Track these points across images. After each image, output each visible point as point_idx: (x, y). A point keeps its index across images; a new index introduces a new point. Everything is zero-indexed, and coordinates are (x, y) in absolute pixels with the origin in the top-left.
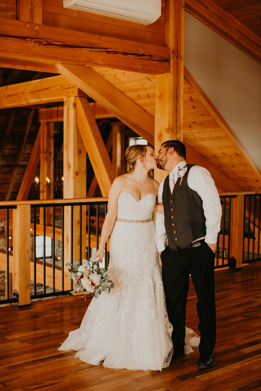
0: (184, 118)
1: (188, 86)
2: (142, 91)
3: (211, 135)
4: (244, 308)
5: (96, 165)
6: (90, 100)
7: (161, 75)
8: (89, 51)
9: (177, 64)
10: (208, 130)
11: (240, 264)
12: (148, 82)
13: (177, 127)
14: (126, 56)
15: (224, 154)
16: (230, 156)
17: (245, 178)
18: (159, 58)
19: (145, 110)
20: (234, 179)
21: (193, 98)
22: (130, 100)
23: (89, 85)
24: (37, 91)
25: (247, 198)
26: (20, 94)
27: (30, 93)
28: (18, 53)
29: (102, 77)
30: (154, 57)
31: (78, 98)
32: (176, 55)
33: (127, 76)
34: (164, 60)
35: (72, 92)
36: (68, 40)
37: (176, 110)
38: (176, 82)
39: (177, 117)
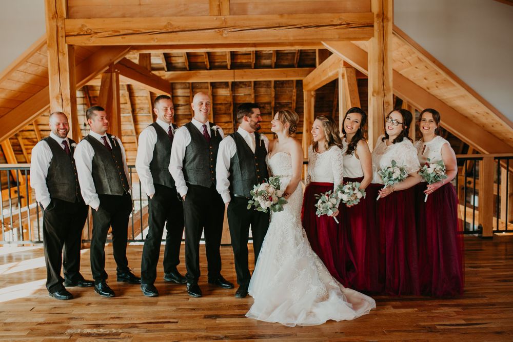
11: (488, 233)
13: (384, 90)
14: (319, 29)
18: (359, 25)
30: (353, 24)
31: (344, 69)
32: (382, 18)
34: (366, 25)
35: (341, 64)
36: (255, 24)
37: (383, 74)
38: (382, 45)
39: (385, 80)
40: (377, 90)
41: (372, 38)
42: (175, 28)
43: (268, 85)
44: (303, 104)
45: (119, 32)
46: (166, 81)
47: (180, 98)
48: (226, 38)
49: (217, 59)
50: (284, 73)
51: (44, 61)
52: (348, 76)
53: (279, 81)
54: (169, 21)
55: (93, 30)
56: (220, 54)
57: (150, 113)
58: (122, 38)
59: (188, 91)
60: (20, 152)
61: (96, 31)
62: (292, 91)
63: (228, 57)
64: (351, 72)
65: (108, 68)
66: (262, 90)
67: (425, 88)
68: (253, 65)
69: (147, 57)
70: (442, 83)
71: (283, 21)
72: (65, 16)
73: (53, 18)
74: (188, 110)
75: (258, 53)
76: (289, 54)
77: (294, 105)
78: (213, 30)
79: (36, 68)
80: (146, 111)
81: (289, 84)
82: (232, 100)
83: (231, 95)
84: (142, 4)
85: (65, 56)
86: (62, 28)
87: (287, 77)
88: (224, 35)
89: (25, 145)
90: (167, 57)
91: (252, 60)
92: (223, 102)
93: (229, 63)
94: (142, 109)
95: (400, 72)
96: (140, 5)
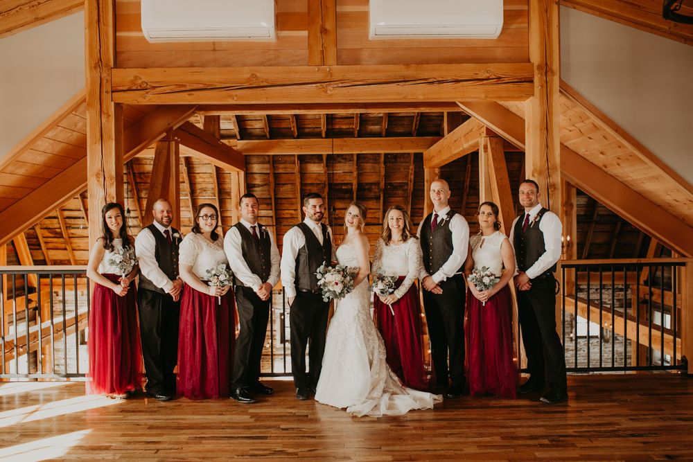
3: (646, 174)
13: (548, 169)
14: (458, 84)
15: (676, 200)
16: (685, 204)
18: (513, 79)
24: (467, 134)
26: (459, 139)
27: (464, 137)
30: (505, 79)
31: (487, 138)
32: (544, 71)
35: (483, 132)
36: (371, 77)
37: (547, 146)
38: (545, 107)
39: (549, 155)
40: (538, 167)
41: (531, 98)
42: (262, 82)
43: (375, 160)
44: (424, 186)
45: (185, 86)
46: (238, 153)
47: (256, 176)
48: (331, 95)
49: (308, 124)
50: (398, 144)
51: (80, 125)
52: (492, 149)
53: (390, 154)
54: (254, 73)
55: (149, 84)
56: (312, 117)
57: (215, 196)
58: (189, 95)
59: (268, 166)
60: (38, 247)
61: (154, 85)
62: (408, 168)
63: (323, 121)
64: (497, 143)
65: (165, 134)
66: (368, 166)
67: (600, 165)
68: (356, 132)
69: (215, 120)
70: (626, 159)
71: (410, 72)
72: (112, 64)
73: (95, 67)
74: (266, 193)
75: (363, 116)
76: (405, 119)
77: (411, 186)
78: (314, 85)
79: (70, 134)
80: (209, 193)
81: (404, 158)
82: (327, 180)
83: (325, 172)
84: (217, 49)
85: (110, 118)
86: (107, 81)
87: (402, 149)
88: (329, 92)
89: (44, 237)
90: (240, 121)
91: (356, 126)
92: (314, 182)
93: (324, 129)
94: (204, 190)
95: (565, 144)
96: (214, 50)
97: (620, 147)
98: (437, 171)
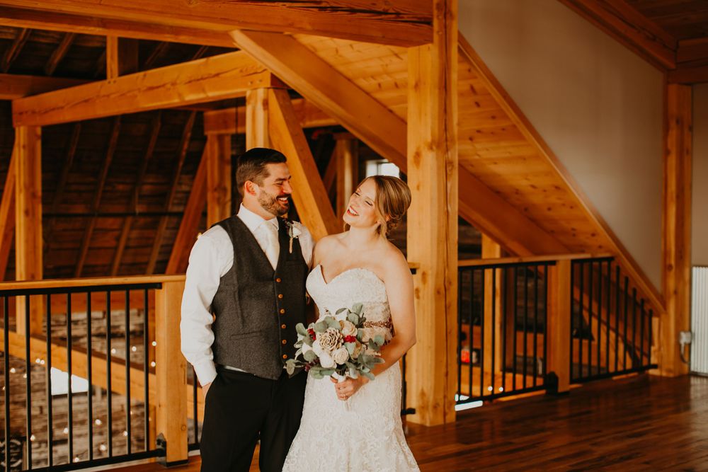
0: (459, 124)
1: (466, 66)
2: (385, 76)
3: (510, 153)
4: (571, 464)
5: (305, 210)
6: (293, 94)
7: (417, 47)
8: (288, 7)
9: (446, 28)
10: (503, 144)
11: (564, 386)
12: (395, 59)
13: (446, 140)
14: (354, 15)
15: (533, 186)
16: (545, 191)
17: (573, 229)
18: (413, 18)
19: (391, 111)
20: (552, 231)
21: (476, 87)
22: (364, 94)
23: (291, 67)
24: (198, 80)
25: (577, 266)
26: (169, 86)
27: (186, 83)
28: (162, 13)
29: (313, 53)
30: (405, 16)
31: (271, 91)
32: (443, 12)
33: (359, 51)
34: (423, 20)
35: (261, 81)
37: (446, 110)
39: (447, 122)
40: (436, 139)
41: (430, 45)
97: (493, 117)
98: (39, 131)
